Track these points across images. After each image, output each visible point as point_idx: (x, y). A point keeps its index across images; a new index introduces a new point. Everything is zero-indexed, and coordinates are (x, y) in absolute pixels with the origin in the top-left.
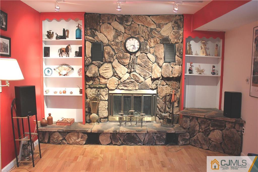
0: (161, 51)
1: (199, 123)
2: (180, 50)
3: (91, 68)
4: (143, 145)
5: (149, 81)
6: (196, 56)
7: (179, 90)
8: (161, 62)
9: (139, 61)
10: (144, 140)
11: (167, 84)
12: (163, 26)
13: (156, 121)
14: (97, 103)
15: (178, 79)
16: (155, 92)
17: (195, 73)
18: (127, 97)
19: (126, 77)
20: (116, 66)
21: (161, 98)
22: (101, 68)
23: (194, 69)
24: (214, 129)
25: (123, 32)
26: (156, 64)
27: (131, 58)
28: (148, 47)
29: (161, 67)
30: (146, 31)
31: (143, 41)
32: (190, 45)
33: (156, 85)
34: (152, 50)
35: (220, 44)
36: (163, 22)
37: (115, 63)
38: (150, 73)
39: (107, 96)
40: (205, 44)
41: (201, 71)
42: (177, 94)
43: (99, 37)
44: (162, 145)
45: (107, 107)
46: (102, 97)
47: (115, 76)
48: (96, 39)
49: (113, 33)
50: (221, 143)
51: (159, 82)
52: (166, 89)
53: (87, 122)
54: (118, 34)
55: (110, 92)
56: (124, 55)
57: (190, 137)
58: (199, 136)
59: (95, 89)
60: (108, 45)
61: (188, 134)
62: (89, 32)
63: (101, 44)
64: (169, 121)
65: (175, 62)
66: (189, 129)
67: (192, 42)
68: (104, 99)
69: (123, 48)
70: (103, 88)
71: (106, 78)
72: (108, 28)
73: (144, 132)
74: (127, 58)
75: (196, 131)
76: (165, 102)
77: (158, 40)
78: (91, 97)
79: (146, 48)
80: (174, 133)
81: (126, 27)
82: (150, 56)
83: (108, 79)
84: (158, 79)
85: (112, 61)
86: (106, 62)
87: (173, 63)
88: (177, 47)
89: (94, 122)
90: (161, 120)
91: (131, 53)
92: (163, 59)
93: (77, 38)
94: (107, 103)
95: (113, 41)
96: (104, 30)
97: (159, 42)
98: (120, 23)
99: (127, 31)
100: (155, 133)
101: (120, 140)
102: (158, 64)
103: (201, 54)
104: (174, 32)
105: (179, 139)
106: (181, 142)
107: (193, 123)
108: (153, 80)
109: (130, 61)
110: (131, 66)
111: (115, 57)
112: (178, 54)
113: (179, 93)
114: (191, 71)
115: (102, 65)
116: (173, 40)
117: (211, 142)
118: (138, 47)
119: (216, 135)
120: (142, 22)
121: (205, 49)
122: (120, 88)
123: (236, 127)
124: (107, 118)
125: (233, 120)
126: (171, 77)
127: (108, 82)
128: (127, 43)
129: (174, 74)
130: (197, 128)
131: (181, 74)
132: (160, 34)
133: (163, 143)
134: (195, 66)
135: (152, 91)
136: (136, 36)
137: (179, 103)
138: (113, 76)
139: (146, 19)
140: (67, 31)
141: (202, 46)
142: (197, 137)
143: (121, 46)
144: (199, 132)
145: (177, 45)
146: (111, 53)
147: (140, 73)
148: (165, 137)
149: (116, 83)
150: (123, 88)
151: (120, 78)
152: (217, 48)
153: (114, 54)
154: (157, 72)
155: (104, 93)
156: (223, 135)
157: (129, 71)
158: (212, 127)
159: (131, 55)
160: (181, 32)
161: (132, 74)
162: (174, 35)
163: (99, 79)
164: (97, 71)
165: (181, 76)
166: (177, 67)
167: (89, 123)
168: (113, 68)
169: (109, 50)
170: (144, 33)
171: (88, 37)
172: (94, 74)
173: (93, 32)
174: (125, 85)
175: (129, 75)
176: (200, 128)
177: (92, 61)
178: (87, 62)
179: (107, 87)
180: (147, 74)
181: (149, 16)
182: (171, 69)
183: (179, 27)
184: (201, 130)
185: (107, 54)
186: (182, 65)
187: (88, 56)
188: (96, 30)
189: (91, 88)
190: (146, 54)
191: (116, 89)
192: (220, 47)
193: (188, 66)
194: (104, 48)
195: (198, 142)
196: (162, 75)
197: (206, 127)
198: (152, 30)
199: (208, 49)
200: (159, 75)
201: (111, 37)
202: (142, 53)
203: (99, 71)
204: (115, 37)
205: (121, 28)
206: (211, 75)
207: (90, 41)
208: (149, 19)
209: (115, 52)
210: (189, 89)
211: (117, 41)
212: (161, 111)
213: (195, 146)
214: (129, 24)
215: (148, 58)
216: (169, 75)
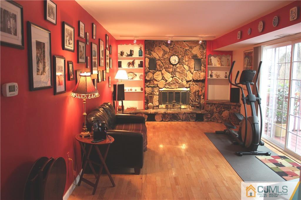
0: (192, 63)
1: (216, 107)
2: (204, 63)
3: (149, 74)
4: (182, 121)
5: (184, 83)
6: (214, 66)
7: (204, 88)
8: (192, 70)
9: (178, 70)
10: (182, 118)
11: (196, 84)
12: (193, 47)
13: (189, 108)
14: (152, 96)
15: (203, 81)
16: (188, 89)
17: (214, 77)
18: (171, 93)
19: (170, 80)
20: (164, 73)
21: (193, 93)
22: (155, 74)
23: (213, 74)
24: (224, 110)
25: (168, 51)
26: (189, 71)
27: (173, 68)
28: (184, 61)
29: (192, 73)
30: (183, 51)
31: (181, 57)
32: (211, 59)
33: (190, 85)
34: (186, 63)
35: (230, 59)
36: (193, 45)
37: (164, 71)
38: (186, 77)
39: (158, 92)
40: (220, 59)
41: (218, 76)
42: (203, 91)
43: (153, 55)
44: (194, 121)
45: (158, 99)
46: (155, 93)
47: (163, 80)
48: (151, 56)
49: (162, 52)
50: (229, 118)
51: (191, 83)
52: (196, 88)
53: (145, 109)
54: (165, 53)
55: (160, 90)
56: (169, 66)
57: (211, 117)
58: (216, 115)
59: (151, 88)
60: (159, 60)
61: (209, 114)
62: (147, 52)
63: (154, 60)
64: (198, 107)
65: (201, 70)
66: (210, 111)
67: (212, 58)
68: (156, 94)
69: (168, 62)
70: (156, 87)
71: (158, 80)
72: (159, 49)
73: (183, 113)
74: (171, 68)
75: (215, 112)
76: (195, 96)
77: (190, 56)
78: (148, 93)
79: (183, 61)
80: (201, 113)
81: (170, 48)
82: (185, 66)
83: (159, 81)
84: (190, 81)
85: (161, 70)
86: (158, 71)
87: (199, 71)
88: (202, 61)
89: (150, 109)
90: (193, 108)
91: (173, 65)
92: (194, 69)
93: (139, 56)
94: (158, 96)
95: (162, 57)
96: (157, 50)
97: (191, 58)
98: (166, 46)
99: (171, 51)
100: (189, 114)
101: (168, 118)
102: (191, 72)
103: (218, 65)
104: (200, 51)
105: (204, 117)
106: (205, 120)
107: (212, 108)
108: (187, 82)
109: (173, 70)
110: (174, 73)
111: (163, 68)
112: (203, 65)
113: (204, 90)
114: (211, 76)
115: (155, 72)
116: (199, 56)
117: (223, 118)
118: (178, 61)
119: (226, 113)
120: (180, 45)
121: (221, 62)
122: (167, 87)
123: (236, 108)
124: (158, 106)
125: (235, 104)
126: (199, 79)
127: (159, 83)
128: (171, 59)
129: (201, 78)
130: (215, 110)
131: (205, 78)
132: (192, 53)
133: (194, 120)
134: (214, 72)
135: (187, 89)
136: (177, 54)
137: (204, 96)
138: (162, 79)
139: (183, 43)
140: (133, 51)
141: (219, 60)
142: (215, 116)
143: (167, 61)
144: (216, 113)
145: (202, 59)
146: (161, 65)
147: (179, 77)
148: (195, 116)
149: (163, 84)
150: (168, 87)
151: (166, 81)
152: (228, 61)
153: (163, 65)
154: (190, 77)
155: (156, 90)
156: (229, 113)
157: (172, 76)
158: (223, 109)
159: (173, 66)
160: (205, 52)
161: (174, 78)
162: (200, 53)
163: (153, 81)
164: (152, 76)
165: (205, 79)
166: (202, 74)
167: (147, 109)
168: (162, 74)
169: (159, 63)
170: (182, 53)
171: (147, 55)
172: (150, 78)
173: (150, 52)
174: (170, 85)
175: (172, 78)
176: (216, 110)
177: (149, 70)
178: (146, 71)
179: (158, 87)
180: (184, 78)
181: (185, 41)
182: (198, 74)
183: (203, 49)
184: (217, 111)
185: (158, 65)
186: (206, 72)
187: (147, 67)
188: (152, 51)
189: (148, 87)
190: (183, 65)
191: (164, 87)
192: (230, 60)
193: (210, 72)
194: (157, 61)
195: (216, 119)
196: (193, 79)
197: (220, 109)
198: (186, 50)
199: (223, 62)
200: (191, 79)
201: (161, 55)
202: (180, 65)
203: (153, 76)
204: (164, 55)
205: (167, 49)
206: (225, 78)
207: (148, 57)
208: (184, 43)
209: (163, 64)
210: (210, 87)
211: (165, 57)
212: (193, 102)
213: (214, 122)
214: (172, 46)
215: (184, 68)
216: (198, 78)
